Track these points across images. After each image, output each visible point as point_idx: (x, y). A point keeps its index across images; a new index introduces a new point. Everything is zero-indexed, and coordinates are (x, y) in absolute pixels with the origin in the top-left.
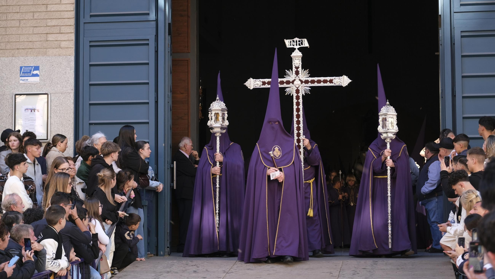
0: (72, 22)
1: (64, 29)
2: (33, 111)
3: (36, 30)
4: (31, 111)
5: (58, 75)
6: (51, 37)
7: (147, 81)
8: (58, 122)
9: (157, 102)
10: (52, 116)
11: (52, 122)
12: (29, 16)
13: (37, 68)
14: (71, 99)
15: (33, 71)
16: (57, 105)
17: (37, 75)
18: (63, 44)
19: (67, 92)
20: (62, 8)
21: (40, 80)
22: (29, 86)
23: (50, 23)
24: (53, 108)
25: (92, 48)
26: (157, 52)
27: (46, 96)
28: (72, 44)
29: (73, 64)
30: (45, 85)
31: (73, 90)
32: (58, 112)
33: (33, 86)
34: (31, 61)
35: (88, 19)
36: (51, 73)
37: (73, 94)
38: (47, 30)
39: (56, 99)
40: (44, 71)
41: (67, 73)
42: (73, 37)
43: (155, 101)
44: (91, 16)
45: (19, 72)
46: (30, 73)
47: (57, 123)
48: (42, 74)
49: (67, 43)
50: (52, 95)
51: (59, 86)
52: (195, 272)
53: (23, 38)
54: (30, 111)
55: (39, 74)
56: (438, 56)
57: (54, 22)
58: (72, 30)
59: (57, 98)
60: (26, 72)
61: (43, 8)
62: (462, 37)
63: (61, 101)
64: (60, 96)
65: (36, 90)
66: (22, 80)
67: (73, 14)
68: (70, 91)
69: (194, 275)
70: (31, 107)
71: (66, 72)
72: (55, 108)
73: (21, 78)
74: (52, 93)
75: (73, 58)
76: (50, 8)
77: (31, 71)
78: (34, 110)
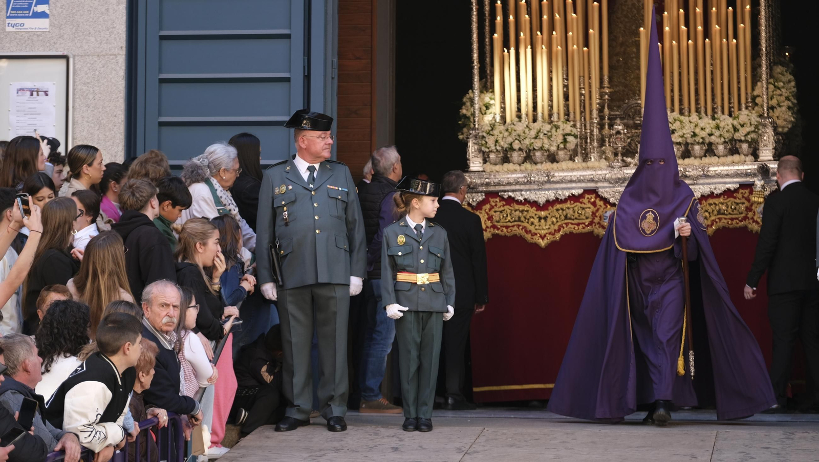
2: (35, 93)
4: (32, 95)
5: (92, 15)
7: (286, 32)
8: (91, 119)
9: (307, 78)
10: (77, 105)
11: (76, 119)
14: (118, 68)
15: (35, 6)
16: (89, 81)
17: (43, 15)
19: (110, 53)
21: (50, 25)
22: (26, 38)
24: (79, 87)
27: (63, 63)
30: (61, 37)
31: (124, 49)
32: (91, 97)
33: (35, 38)
36: (74, 11)
37: (124, 57)
39: (86, 69)
40: (59, 5)
41: (111, 11)
43: (305, 76)
45: (5, 7)
46: (29, 9)
47: (87, 122)
48: (55, 12)
50: (77, 58)
51: (93, 39)
52: (395, 449)
54: (29, 93)
55: (48, 12)
59: (89, 65)
60: (20, 7)
63: (97, 73)
64: (95, 61)
65: (41, 49)
66: (13, 26)
68: (116, 52)
69: (394, 456)
70: (29, 85)
71: (107, 10)
72: (85, 88)
73: (8, 21)
74: (78, 55)
77: (30, 4)
78: (38, 92)
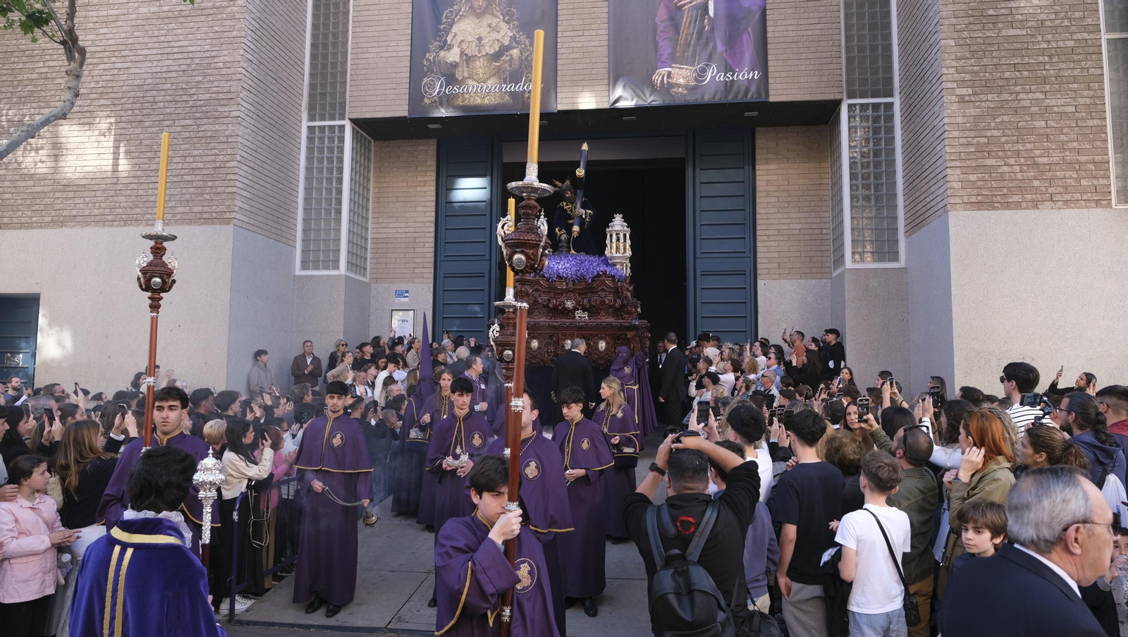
0: (432, 260)
1: (426, 265)
3: (407, 265)
5: (422, 297)
6: (417, 271)
7: (483, 302)
10: (417, 325)
12: (403, 255)
13: (407, 292)
14: (430, 314)
16: (421, 318)
17: (407, 297)
18: (426, 275)
19: (428, 308)
20: (425, 250)
21: (409, 300)
22: (401, 304)
23: (417, 260)
25: (446, 279)
26: (490, 282)
27: (412, 312)
28: (432, 276)
29: (432, 289)
30: (412, 304)
31: (432, 307)
33: (404, 304)
34: (403, 287)
35: (443, 258)
36: (417, 295)
37: (432, 310)
38: (414, 265)
39: (420, 314)
40: (412, 294)
42: (432, 270)
44: (445, 256)
45: (395, 294)
46: (402, 295)
48: (410, 296)
49: (428, 274)
51: (422, 304)
53: (397, 271)
54: (402, 321)
56: (686, 285)
57: (419, 260)
58: (432, 265)
60: (400, 294)
61: (412, 250)
62: (702, 275)
64: (423, 311)
65: (406, 307)
66: (397, 300)
67: (432, 255)
68: (430, 308)
70: (402, 319)
71: (427, 295)
72: (419, 320)
74: (418, 309)
75: (432, 285)
76: (417, 250)
77: (403, 293)
78: (406, 321)
